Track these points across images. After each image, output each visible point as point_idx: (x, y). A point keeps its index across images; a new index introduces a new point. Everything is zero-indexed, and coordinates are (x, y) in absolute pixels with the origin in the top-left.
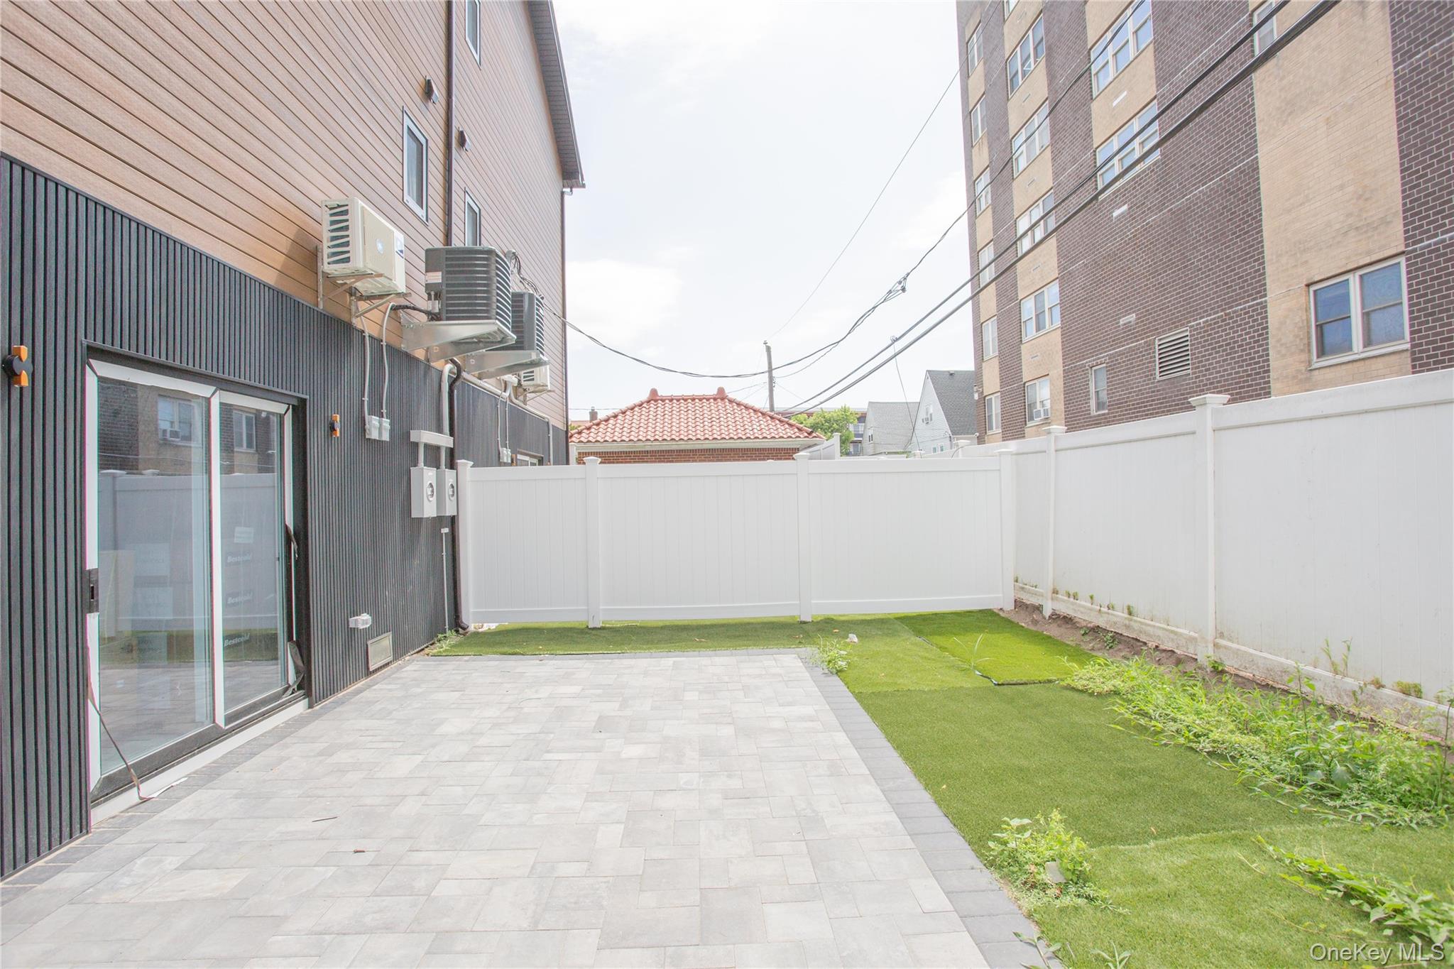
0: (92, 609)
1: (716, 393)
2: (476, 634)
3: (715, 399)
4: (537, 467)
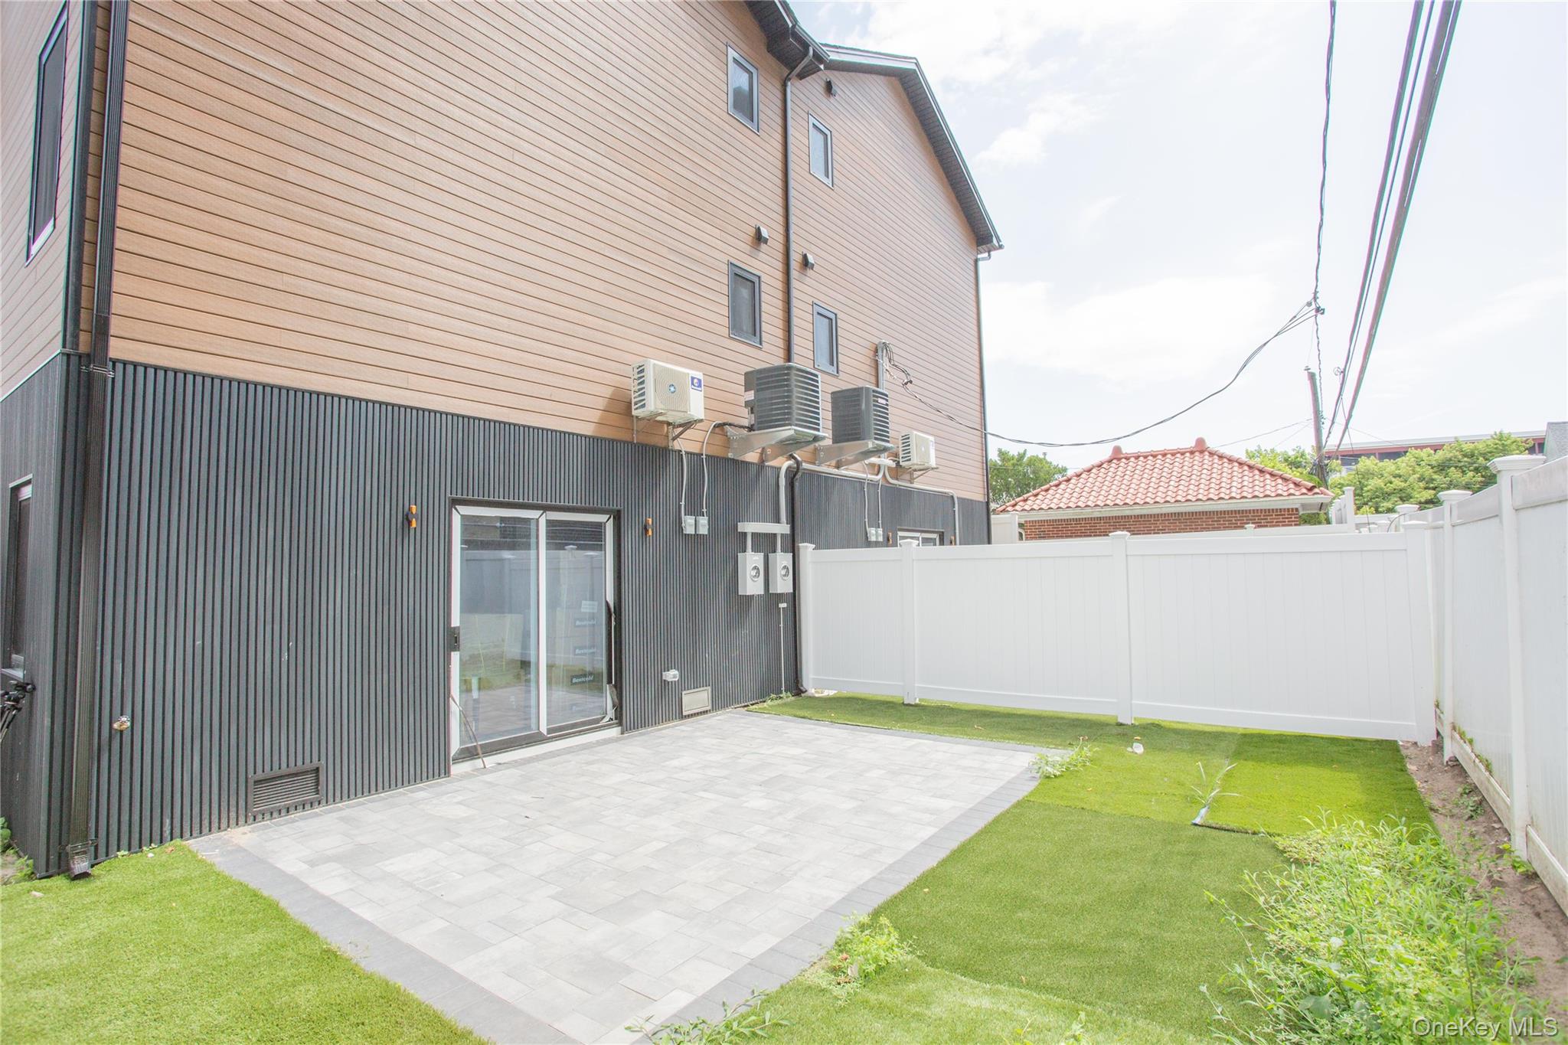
0: (456, 648)
1: (1193, 444)
2: (812, 698)
3: (1192, 453)
4: (938, 547)
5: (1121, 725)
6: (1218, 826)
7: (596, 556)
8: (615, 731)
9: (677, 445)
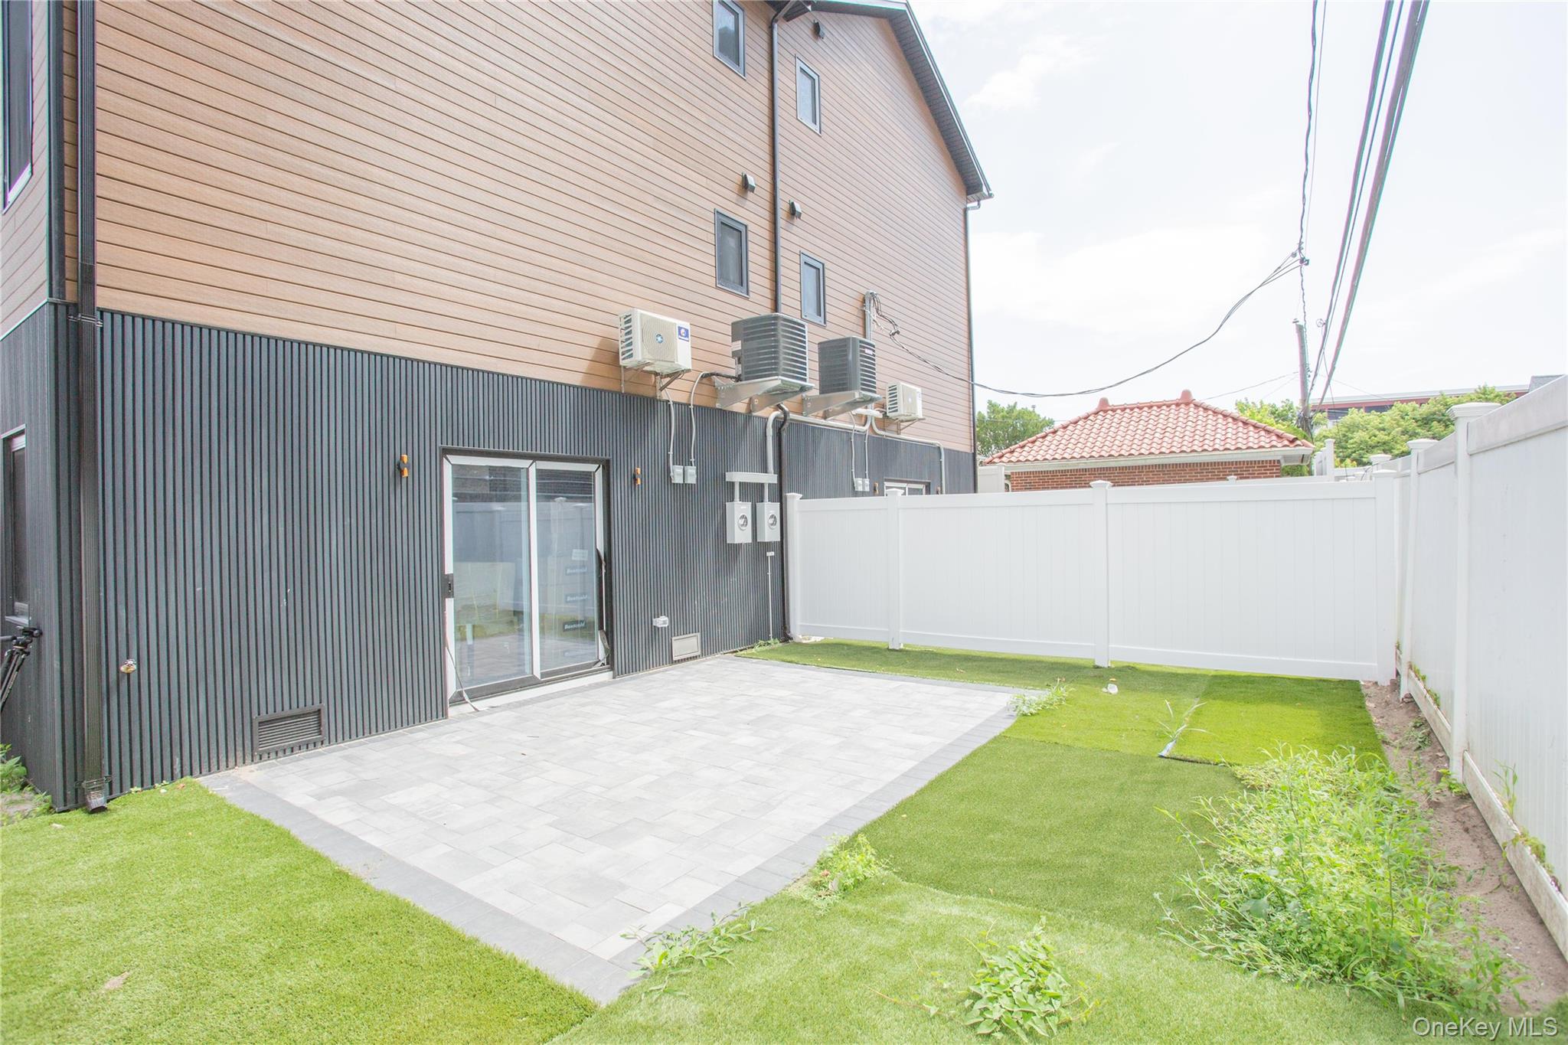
0: (450, 595)
1: (1179, 397)
2: (800, 644)
3: (1178, 405)
4: (924, 496)
5: (1098, 667)
6: (1182, 758)
7: (586, 507)
8: (607, 676)
9: (665, 395)
